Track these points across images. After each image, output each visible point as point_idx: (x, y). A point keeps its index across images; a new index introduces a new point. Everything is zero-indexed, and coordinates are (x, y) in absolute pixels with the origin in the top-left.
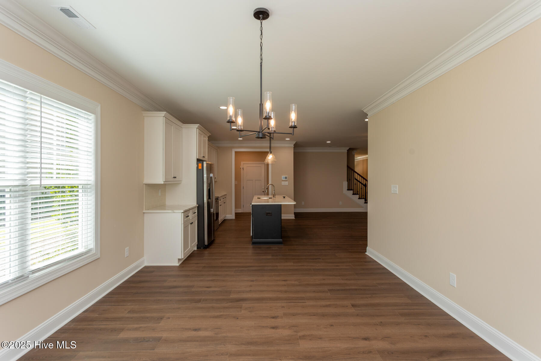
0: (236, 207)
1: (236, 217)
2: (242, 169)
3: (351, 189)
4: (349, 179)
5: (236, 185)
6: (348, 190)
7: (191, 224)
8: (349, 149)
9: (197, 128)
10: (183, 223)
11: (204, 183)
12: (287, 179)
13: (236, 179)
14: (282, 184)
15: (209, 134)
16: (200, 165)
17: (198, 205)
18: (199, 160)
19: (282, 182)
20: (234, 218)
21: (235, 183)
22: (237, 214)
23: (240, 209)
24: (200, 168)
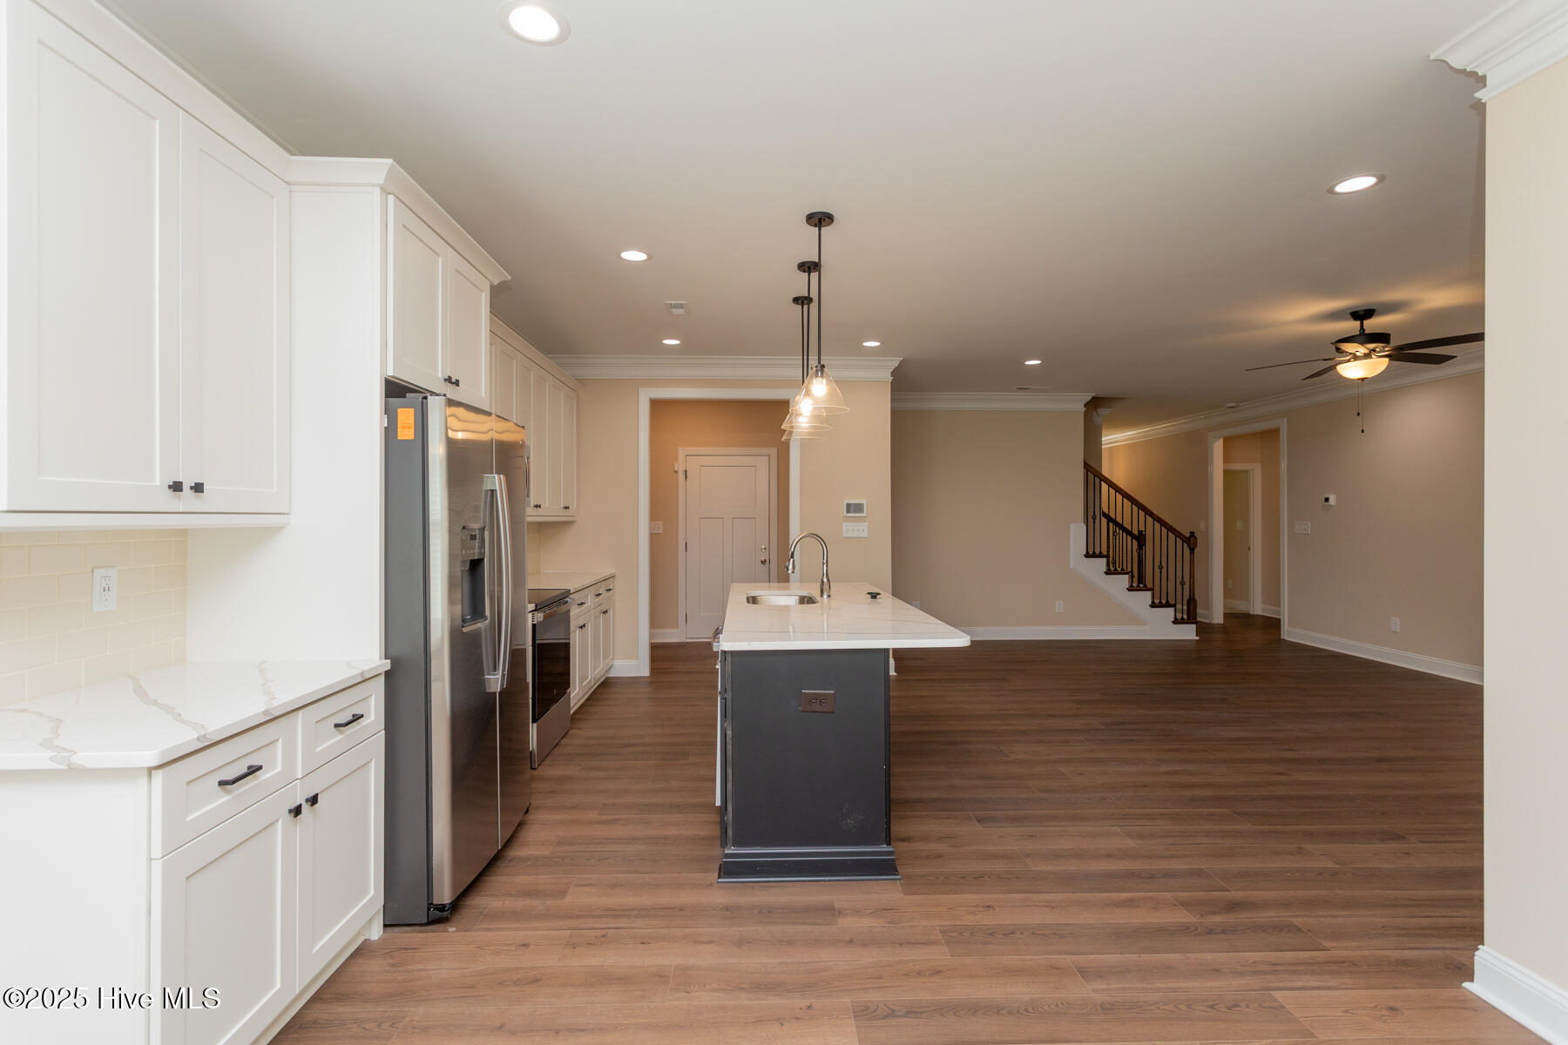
0: (654, 623)
1: (653, 670)
2: (681, 476)
3: (1101, 553)
4: (1091, 514)
5: (654, 538)
6: (1087, 555)
7: (297, 811)
8: (1093, 398)
9: (385, 192)
10: (157, 852)
11: (432, 528)
12: (864, 515)
13: (654, 515)
14: (845, 535)
15: (499, 275)
16: (406, 416)
17: (387, 665)
18: (395, 390)
19: (844, 524)
20: (644, 671)
21: (650, 530)
22: (660, 653)
23: (675, 631)
24: (406, 432)
